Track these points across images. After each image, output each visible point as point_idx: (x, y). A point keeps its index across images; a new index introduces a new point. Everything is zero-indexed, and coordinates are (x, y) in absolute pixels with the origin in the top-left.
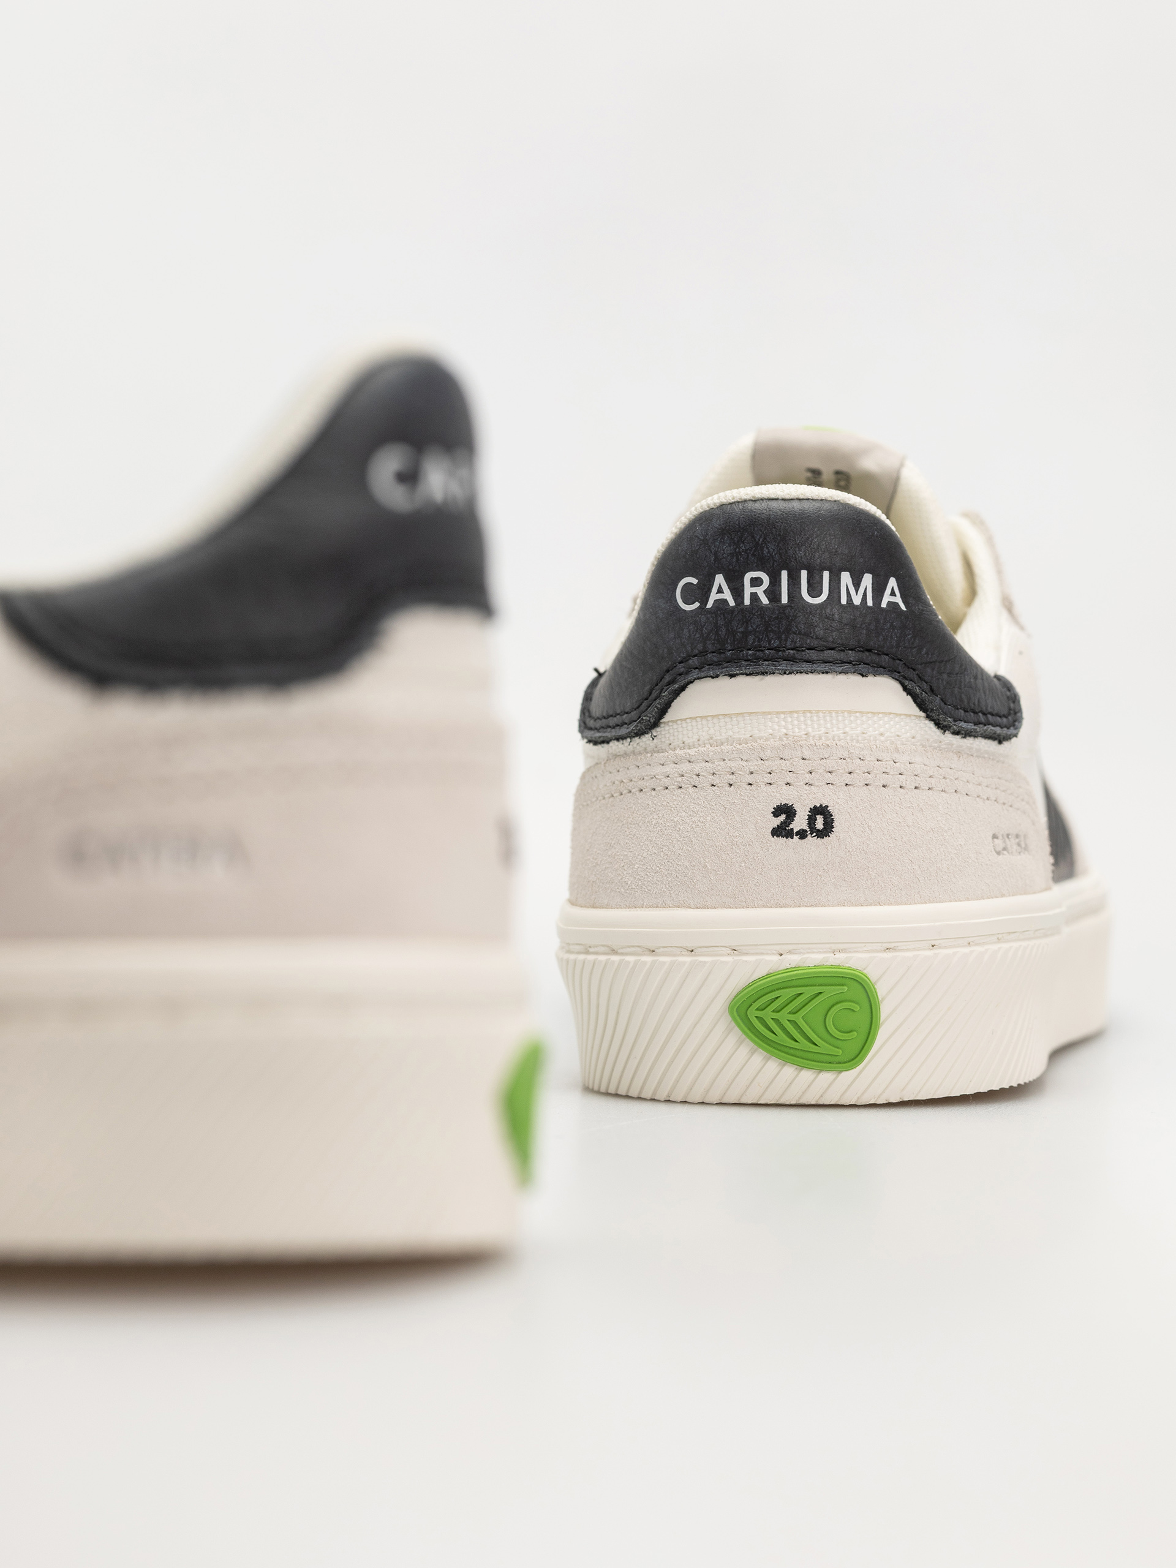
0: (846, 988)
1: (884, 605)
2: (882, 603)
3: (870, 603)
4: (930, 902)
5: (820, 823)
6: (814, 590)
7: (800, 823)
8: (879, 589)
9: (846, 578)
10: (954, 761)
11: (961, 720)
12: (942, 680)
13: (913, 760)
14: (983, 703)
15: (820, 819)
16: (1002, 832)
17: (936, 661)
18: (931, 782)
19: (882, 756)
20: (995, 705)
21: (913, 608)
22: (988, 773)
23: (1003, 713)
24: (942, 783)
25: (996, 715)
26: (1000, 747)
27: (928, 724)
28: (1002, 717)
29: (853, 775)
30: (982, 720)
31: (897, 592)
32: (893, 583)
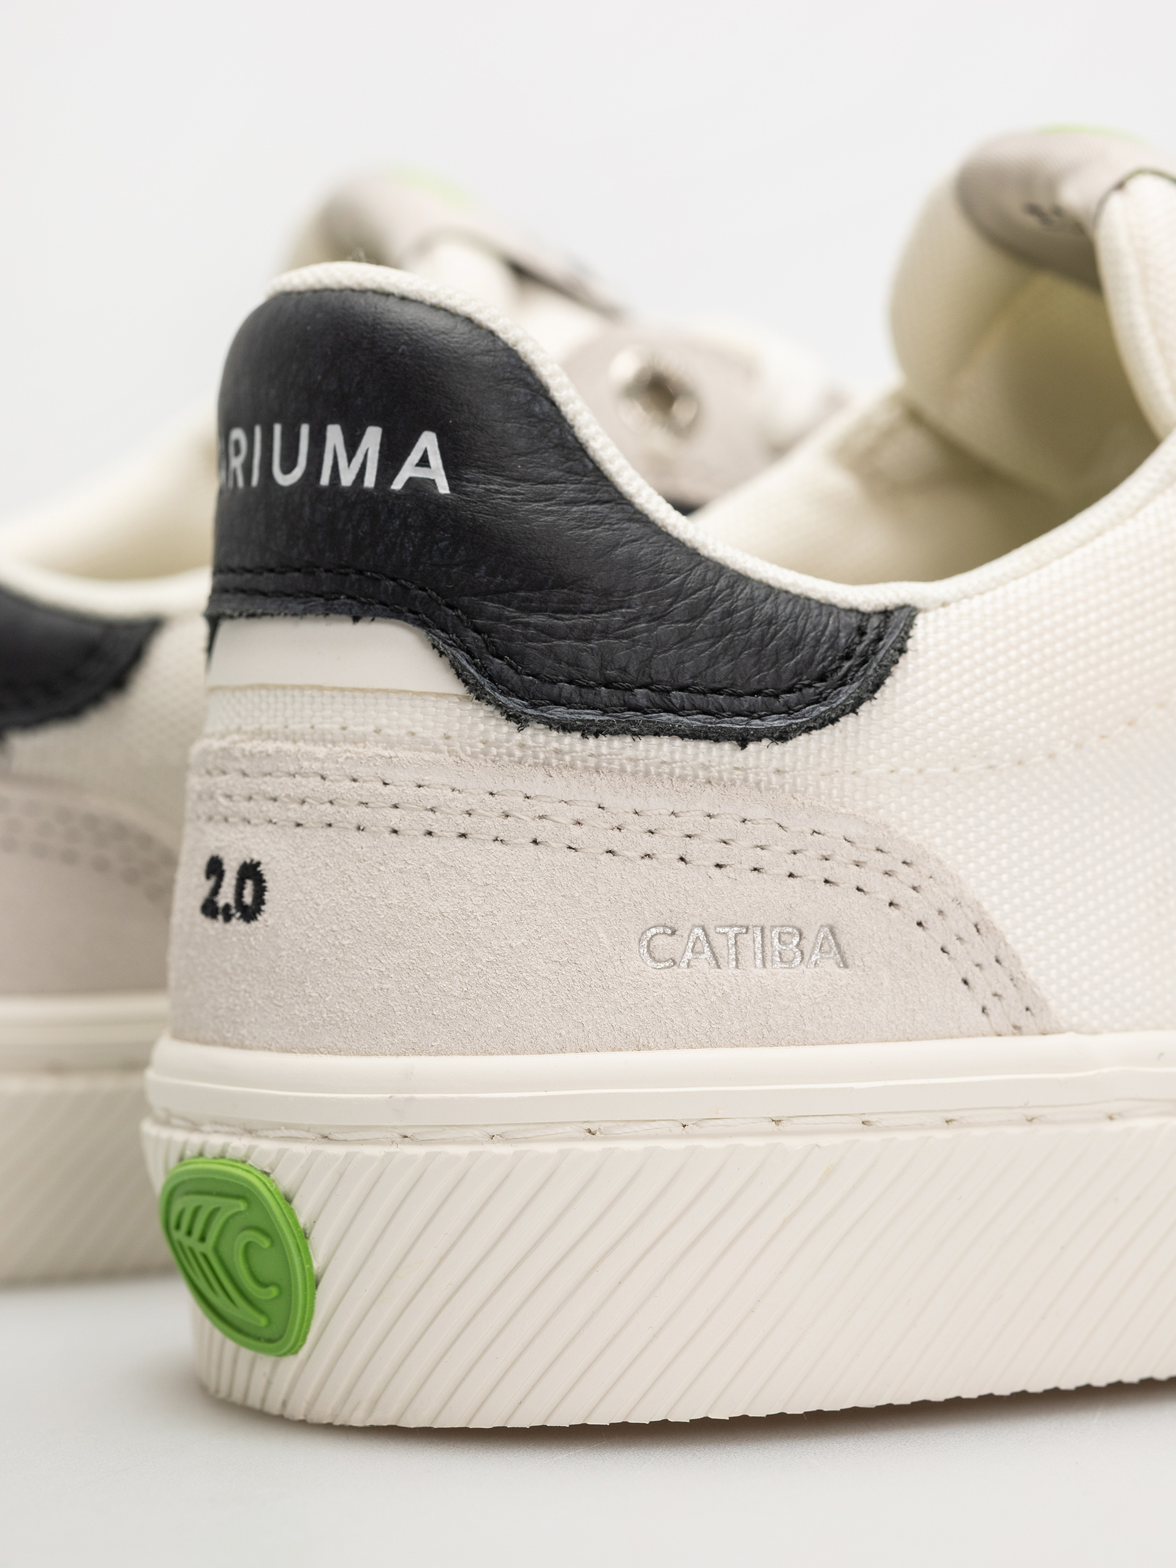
0: (243, 1206)
1: (398, 484)
2: (394, 482)
5: (251, 899)
6: (289, 464)
7: (229, 893)
8: (391, 459)
9: (334, 435)
10: (537, 783)
11: (557, 703)
12: (527, 625)
13: (427, 779)
14: (661, 669)
15: (249, 886)
16: (697, 921)
17: (519, 589)
18: (466, 824)
19: (360, 772)
20: (723, 668)
21: (471, 487)
22: (657, 805)
23: (754, 685)
24: (496, 826)
25: (717, 691)
26: (740, 754)
27: (483, 711)
28: (740, 695)
29: (306, 807)
30: (643, 702)
31: (436, 460)
32: (428, 442)
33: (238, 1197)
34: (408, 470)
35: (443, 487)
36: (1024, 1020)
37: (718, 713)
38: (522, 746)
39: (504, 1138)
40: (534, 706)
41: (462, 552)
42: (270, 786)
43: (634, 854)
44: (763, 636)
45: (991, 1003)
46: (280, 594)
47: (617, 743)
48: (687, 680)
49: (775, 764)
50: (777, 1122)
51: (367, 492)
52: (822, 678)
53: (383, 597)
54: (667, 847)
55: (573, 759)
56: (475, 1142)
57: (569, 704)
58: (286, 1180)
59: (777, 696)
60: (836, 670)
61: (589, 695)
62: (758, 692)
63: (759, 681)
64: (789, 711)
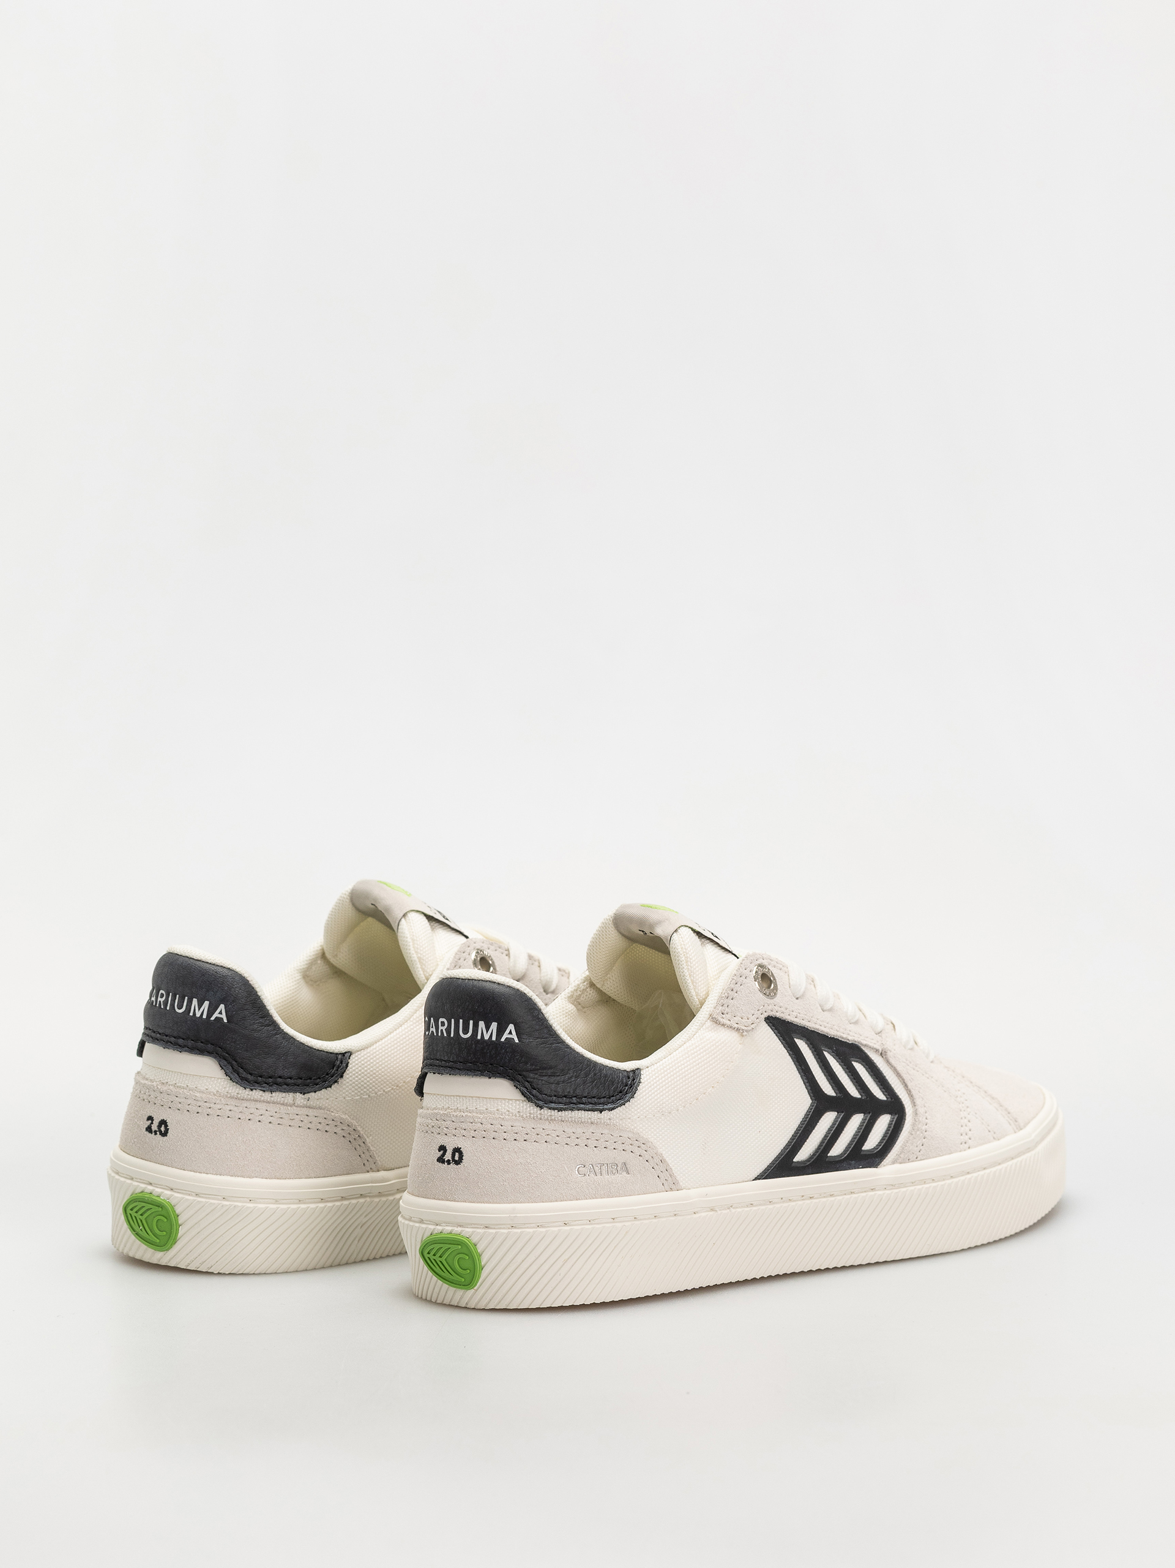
0: (460, 1247)
1: (503, 1040)
3: (494, 1038)
4: (514, 1203)
5: (457, 1158)
6: (466, 1031)
7: (448, 1156)
8: (500, 1032)
9: (482, 1024)
10: (546, 1125)
11: (552, 1103)
12: (542, 1080)
13: (515, 1125)
14: (578, 1092)
15: (457, 1155)
16: (591, 1163)
17: (539, 1069)
18: (526, 1137)
19: (494, 1122)
20: (595, 1091)
21: (525, 1041)
22: (579, 1131)
23: (603, 1095)
24: (535, 1137)
25: (594, 1097)
26: (599, 1115)
27: (529, 1104)
28: (600, 1098)
29: (476, 1132)
30: (575, 1102)
31: (514, 1032)
32: (511, 1027)
33: (458, 1245)
34: (506, 1036)
35: (517, 1041)
36: (673, 1187)
37: (595, 1104)
38: (541, 1114)
39: (542, 1226)
40: (546, 1104)
41: (523, 1059)
42: (464, 1126)
43: (574, 1145)
44: (605, 1081)
45: (665, 1182)
46: (464, 1069)
47: (567, 1112)
48: (586, 1094)
49: (608, 1117)
50: (614, 1219)
51: (493, 1041)
52: (621, 1092)
53: (499, 1072)
54: (582, 1143)
55: (555, 1118)
56: (534, 1228)
57: (555, 1103)
58: (474, 1239)
59: (610, 1098)
60: (624, 1090)
61: (560, 1100)
62: (605, 1097)
63: (605, 1094)
64: (613, 1102)
